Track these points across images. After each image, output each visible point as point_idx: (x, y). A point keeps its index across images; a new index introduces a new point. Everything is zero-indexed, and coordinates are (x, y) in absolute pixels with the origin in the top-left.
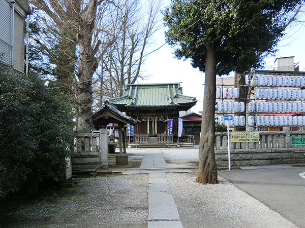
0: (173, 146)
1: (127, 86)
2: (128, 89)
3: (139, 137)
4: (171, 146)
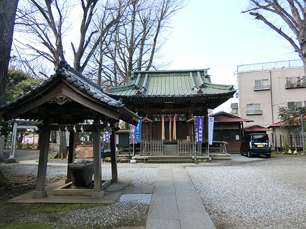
1: (134, 73)
2: (135, 77)
3: (150, 145)
4: (199, 160)
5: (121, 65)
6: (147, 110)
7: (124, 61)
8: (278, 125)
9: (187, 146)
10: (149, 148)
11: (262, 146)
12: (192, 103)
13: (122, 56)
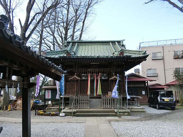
0: (124, 112)
1: (67, 42)
2: (68, 45)
3: (78, 99)
4: (121, 114)
5: (59, 39)
6: (76, 69)
7: (61, 37)
8: (173, 83)
9: (110, 100)
10: (77, 102)
11: (168, 100)
12: (114, 64)
13: (60, 34)
